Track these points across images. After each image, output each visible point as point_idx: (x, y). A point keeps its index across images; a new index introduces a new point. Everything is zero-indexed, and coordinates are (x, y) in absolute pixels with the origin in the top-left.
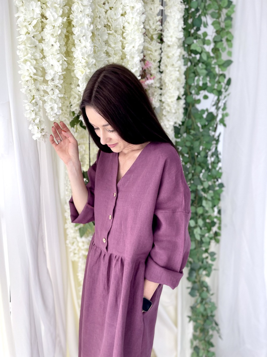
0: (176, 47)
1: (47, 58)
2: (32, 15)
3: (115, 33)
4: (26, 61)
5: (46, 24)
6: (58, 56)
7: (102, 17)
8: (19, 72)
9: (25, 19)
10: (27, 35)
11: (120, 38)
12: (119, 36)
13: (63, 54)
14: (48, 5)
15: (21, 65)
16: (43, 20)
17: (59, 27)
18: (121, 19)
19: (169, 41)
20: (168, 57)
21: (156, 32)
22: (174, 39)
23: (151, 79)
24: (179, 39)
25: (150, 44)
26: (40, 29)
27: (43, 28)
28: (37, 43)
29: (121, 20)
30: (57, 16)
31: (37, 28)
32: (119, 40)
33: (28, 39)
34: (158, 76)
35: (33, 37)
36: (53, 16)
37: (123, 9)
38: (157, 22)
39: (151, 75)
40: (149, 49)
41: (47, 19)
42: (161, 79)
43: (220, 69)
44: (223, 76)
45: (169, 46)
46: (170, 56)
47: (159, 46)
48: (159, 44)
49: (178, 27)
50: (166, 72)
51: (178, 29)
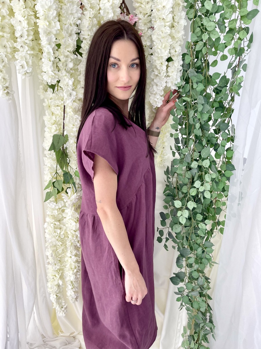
43: (242, 22)
44: (245, 30)
46: (160, 9)
50: (155, 27)
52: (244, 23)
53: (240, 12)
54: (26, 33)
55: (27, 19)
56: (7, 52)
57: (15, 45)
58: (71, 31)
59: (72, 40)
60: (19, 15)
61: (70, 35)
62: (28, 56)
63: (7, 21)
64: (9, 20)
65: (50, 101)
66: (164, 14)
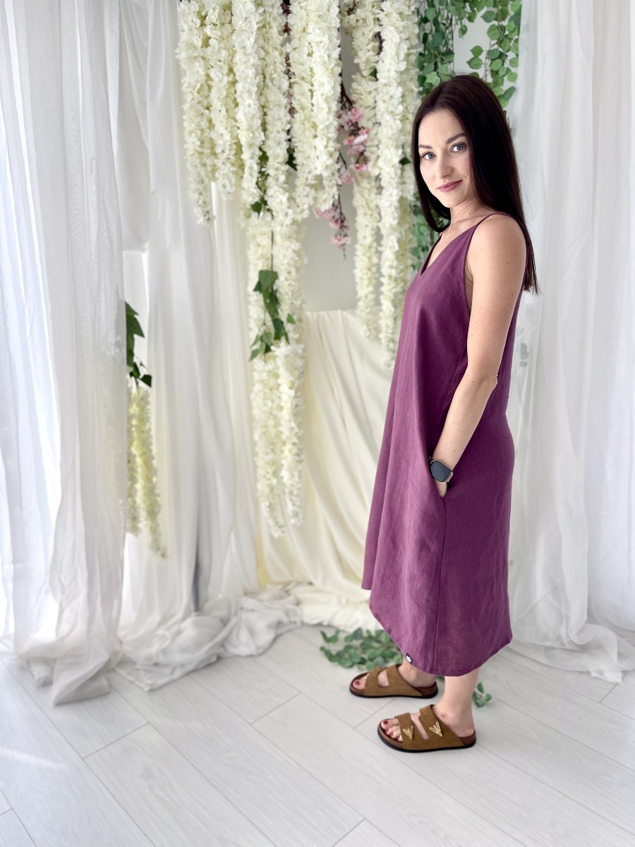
0: (396, 84)
1: (216, 128)
2: (196, 78)
4: (191, 132)
5: (212, 86)
6: (226, 122)
7: (278, 64)
8: (186, 146)
9: (190, 84)
10: (192, 102)
11: (307, 86)
14: (212, 64)
15: (187, 138)
16: (208, 82)
18: (308, 60)
19: (384, 77)
20: (384, 101)
21: (368, 67)
22: (393, 74)
23: (363, 134)
24: (402, 73)
25: (360, 85)
26: (206, 93)
27: (210, 91)
28: (203, 111)
29: (307, 62)
30: (222, 75)
31: (201, 93)
32: (307, 89)
33: (192, 106)
34: (375, 129)
36: (218, 76)
37: (309, 47)
38: (369, 51)
39: (364, 128)
41: (212, 80)
45: (386, 85)
46: (387, 100)
47: (372, 85)
48: (373, 83)
49: (398, 55)
50: (382, 122)
51: (398, 59)
54: (228, 147)
55: (230, 132)
56: (207, 171)
57: (216, 161)
58: (280, 139)
59: (281, 149)
60: (220, 128)
61: (279, 144)
62: (231, 175)
63: (206, 134)
64: (209, 133)
65: (254, 229)
66: (392, 105)
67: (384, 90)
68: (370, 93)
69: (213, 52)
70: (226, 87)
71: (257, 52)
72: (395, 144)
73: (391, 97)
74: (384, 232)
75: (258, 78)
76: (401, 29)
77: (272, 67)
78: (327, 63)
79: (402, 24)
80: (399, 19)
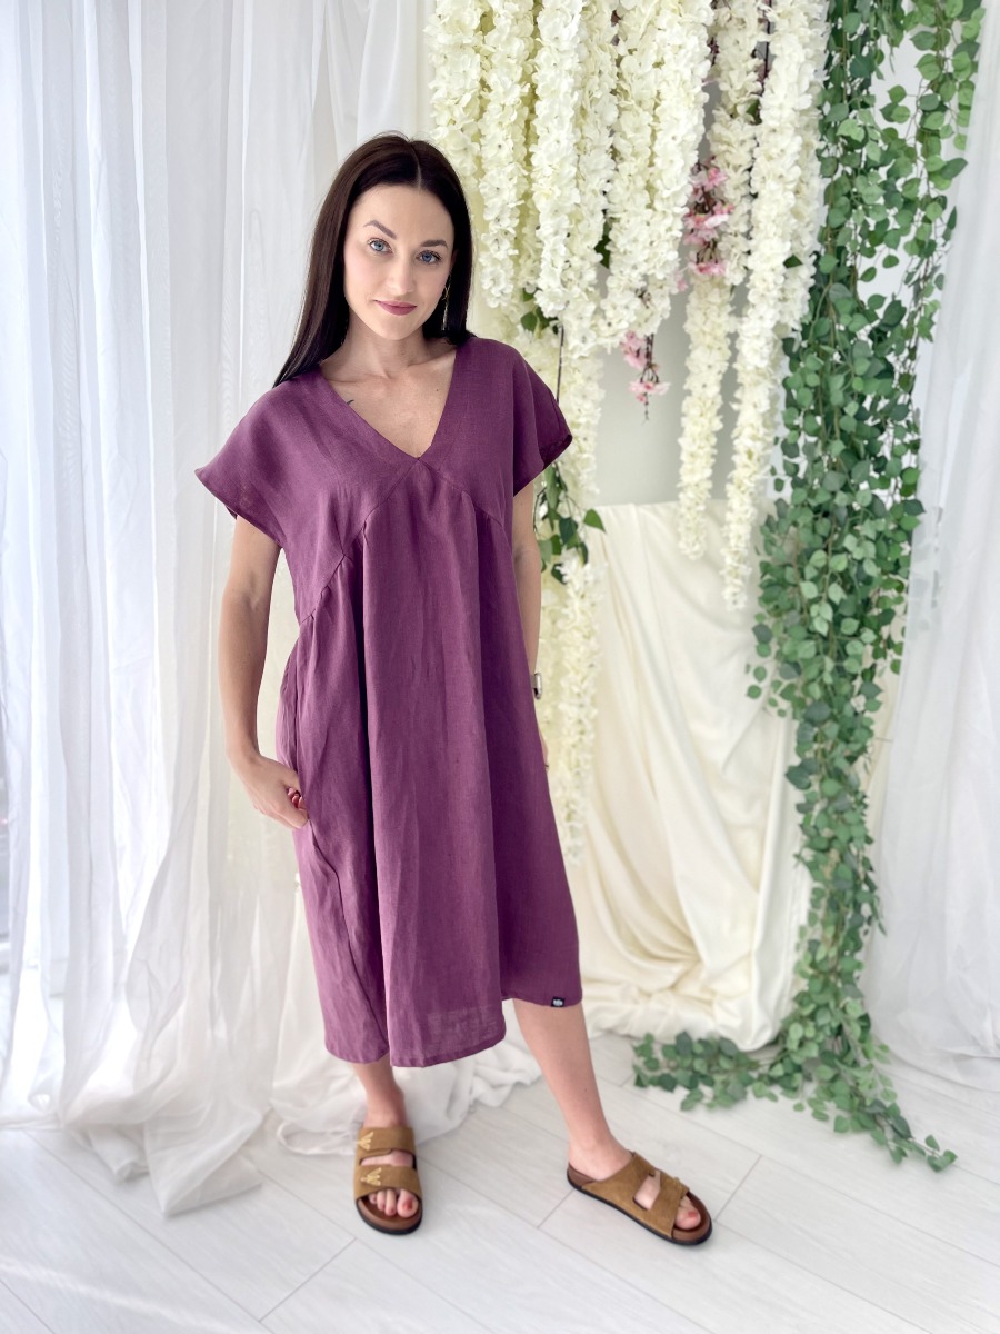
0: (791, 132)
1: (488, 175)
2: (462, 83)
3: (636, 107)
5: (489, 101)
6: (510, 168)
7: (605, 75)
9: (448, 94)
10: (451, 125)
11: (647, 118)
12: (647, 113)
13: (521, 164)
14: (494, 61)
16: (482, 93)
17: (513, 106)
18: (653, 74)
19: (773, 118)
20: (770, 158)
21: (745, 99)
22: (787, 113)
23: (722, 213)
24: (803, 112)
25: (728, 128)
26: (477, 111)
27: (482, 110)
28: (469, 143)
29: (652, 78)
30: (510, 83)
31: (470, 110)
32: (646, 123)
33: (452, 133)
34: (745, 206)
35: (462, 130)
36: (503, 84)
37: (658, 52)
38: (748, 73)
39: (723, 202)
40: (725, 139)
41: (490, 90)
42: (749, 213)
43: (932, 184)
44: (939, 202)
45: (774, 131)
46: (775, 156)
47: (750, 130)
48: (750, 126)
49: (798, 83)
50: (763, 193)
51: (799, 88)
52: (936, 186)
53: (926, 165)
61: (593, 214)
66: (783, 166)
67: (772, 138)
68: (742, 142)
69: (498, 39)
70: (517, 106)
71: (577, 51)
72: (780, 232)
73: (782, 151)
74: (742, 378)
75: (576, 94)
76: (807, 40)
77: (596, 78)
78: (689, 84)
79: (809, 32)
80: (807, 24)
